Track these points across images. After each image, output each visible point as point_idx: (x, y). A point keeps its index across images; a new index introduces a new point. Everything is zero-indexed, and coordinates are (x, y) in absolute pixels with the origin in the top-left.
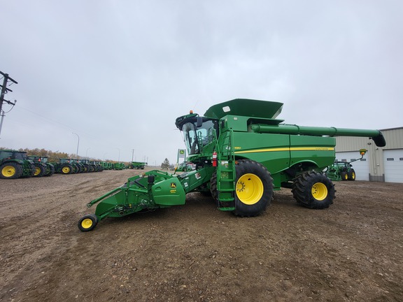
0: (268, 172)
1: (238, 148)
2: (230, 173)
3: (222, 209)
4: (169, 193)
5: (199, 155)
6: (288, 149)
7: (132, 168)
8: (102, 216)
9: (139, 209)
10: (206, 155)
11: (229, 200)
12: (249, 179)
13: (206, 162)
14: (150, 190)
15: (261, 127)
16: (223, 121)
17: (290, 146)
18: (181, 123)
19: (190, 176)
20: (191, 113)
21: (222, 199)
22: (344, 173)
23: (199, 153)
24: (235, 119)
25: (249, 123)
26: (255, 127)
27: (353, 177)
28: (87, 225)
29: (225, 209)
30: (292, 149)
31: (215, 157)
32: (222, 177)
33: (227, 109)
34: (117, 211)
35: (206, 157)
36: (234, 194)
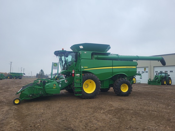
0: (98, 79)
1: (86, 67)
2: (80, 79)
3: (76, 95)
4: (53, 88)
5: (67, 71)
6: (111, 68)
7: (11, 78)
8: (22, 99)
9: (38, 96)
10: (70, 71)
11: (79, 91)
12: (90, 82)
13: (71, 74)
14: (44, 87)
15: (99, 56)
16: (79, 53)
17: (112, 66)
18: (57, 53)
19: (62, 81)
20: (63, 50)
21: (76, 90)
22: (163, 80)
23: (67, 70)
24: (85, 53)
25: (92, 54)
26: (96, 56)
27: (170, 83)
28: (17, 102)
29: (78, 95)
30: (113, 67)
31: (73, 72)
32: (77, 81)
33: (81, 47)
34: (29, 96)
35: (70, 72)
36: (82, 88)
